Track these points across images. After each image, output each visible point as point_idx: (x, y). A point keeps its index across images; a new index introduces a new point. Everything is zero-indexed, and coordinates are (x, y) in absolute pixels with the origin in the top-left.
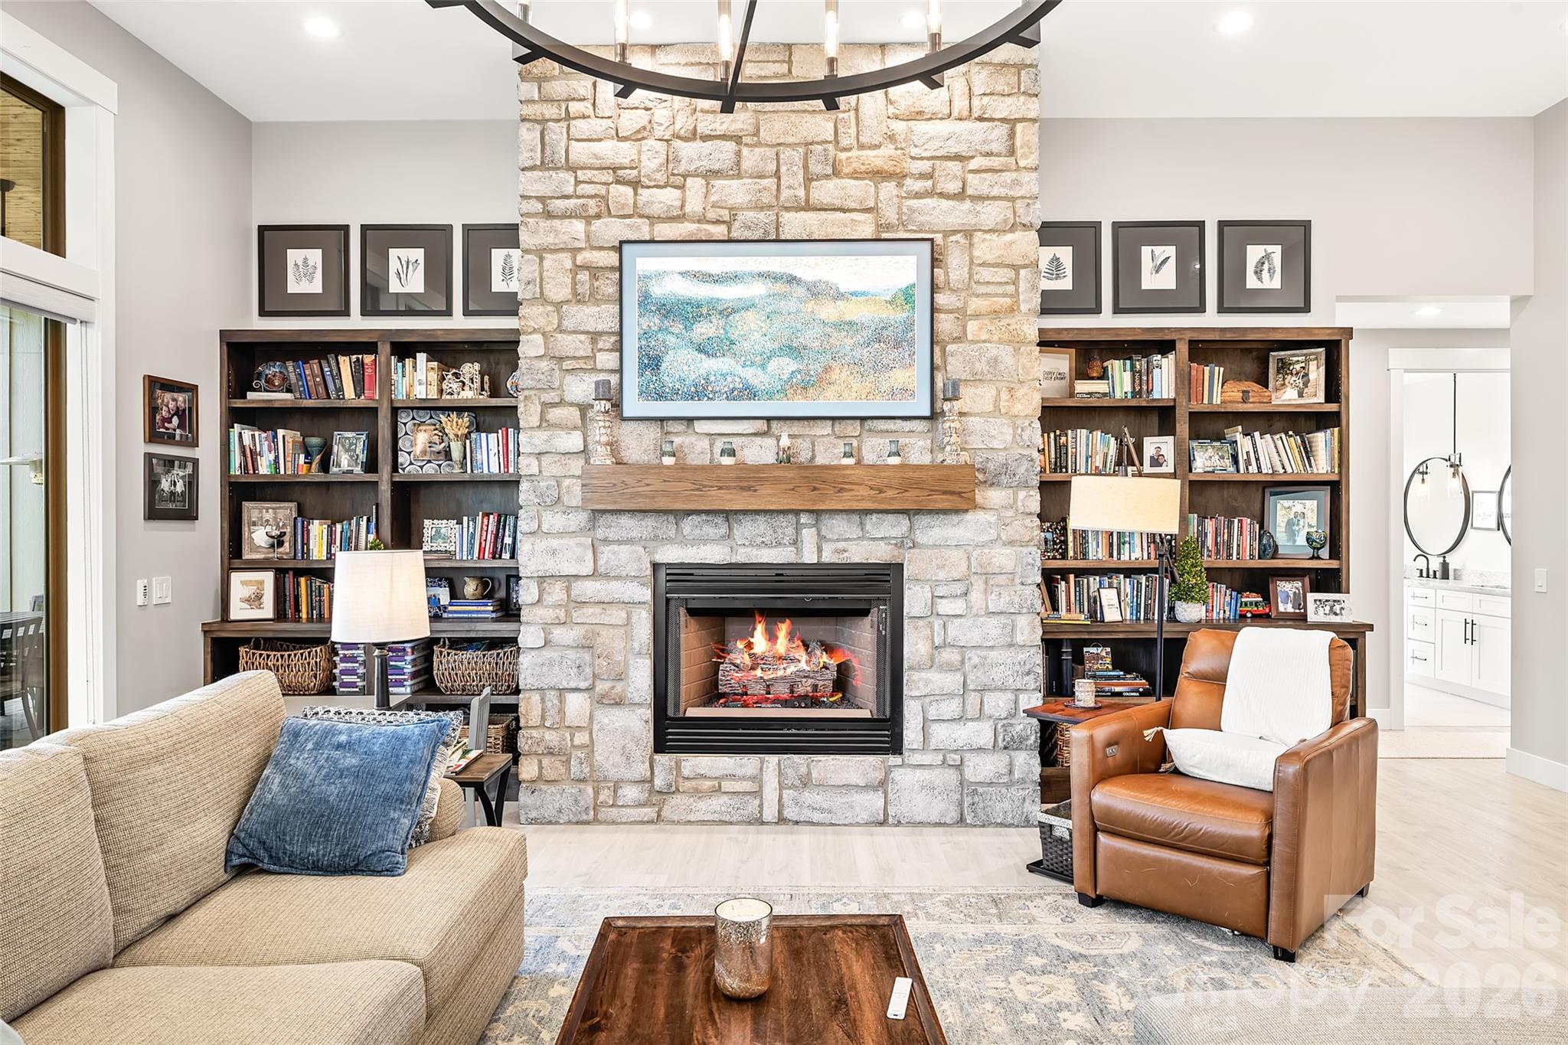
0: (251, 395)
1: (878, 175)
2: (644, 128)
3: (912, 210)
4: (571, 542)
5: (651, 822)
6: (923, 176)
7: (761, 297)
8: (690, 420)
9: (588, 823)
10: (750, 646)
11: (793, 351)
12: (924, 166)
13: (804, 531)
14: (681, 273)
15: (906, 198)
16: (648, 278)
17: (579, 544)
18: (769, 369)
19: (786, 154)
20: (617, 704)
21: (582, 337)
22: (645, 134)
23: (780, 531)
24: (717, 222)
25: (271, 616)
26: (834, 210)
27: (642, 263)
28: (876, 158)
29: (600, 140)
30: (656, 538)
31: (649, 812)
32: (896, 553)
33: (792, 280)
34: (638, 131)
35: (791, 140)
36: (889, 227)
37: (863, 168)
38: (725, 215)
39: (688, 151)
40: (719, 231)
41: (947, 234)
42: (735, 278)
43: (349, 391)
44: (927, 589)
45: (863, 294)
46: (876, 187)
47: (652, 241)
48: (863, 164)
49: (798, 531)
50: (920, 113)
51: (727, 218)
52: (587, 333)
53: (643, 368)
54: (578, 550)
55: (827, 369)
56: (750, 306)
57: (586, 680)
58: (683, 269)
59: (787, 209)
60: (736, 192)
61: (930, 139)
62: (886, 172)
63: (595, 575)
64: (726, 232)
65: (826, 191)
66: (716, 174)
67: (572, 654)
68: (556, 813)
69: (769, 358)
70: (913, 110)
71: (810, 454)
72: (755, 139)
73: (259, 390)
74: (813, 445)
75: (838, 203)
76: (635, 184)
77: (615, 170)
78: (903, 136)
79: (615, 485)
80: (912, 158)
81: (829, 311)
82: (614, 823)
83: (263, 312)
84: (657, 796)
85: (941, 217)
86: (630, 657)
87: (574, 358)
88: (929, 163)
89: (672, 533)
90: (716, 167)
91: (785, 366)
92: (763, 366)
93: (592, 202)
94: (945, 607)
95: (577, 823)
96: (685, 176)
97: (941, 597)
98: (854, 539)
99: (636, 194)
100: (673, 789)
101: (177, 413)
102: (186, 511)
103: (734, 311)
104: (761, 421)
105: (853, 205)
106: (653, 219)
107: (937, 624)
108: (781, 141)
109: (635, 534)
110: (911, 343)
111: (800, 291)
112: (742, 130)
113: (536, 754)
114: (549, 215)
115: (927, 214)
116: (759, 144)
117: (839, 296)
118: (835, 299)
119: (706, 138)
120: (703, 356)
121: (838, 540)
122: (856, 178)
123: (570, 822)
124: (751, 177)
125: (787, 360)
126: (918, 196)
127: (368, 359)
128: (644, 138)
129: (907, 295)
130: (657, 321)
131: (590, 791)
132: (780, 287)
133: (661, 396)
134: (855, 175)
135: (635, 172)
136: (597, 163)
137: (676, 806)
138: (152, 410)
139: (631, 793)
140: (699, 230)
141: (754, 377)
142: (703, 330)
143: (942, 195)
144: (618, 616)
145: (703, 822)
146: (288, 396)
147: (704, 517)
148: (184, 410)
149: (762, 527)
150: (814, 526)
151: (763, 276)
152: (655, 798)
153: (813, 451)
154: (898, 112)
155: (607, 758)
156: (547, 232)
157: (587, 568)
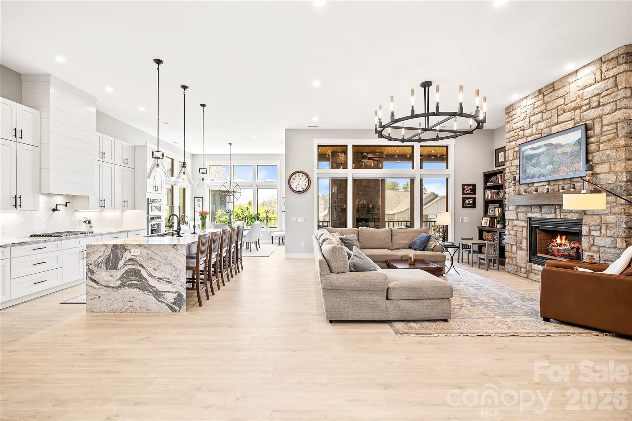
0: (488, 184)
1: (574, 109)
2: (525, 117)
3: (583, 116)
4: (513, 212)
5: (526, 278)
6: (586, 105)
7: (545, 151)
8: (533, 183)
9: (515, 274)
10: (556, 241)
11: (552, 163)
12: (587, 101)
13: (557, 210)
14: (529, 149)
15: (582, 112)
16: (524, 151)
17: (514, 213)
18: (547, 168)
19: (553, 111)
20: (520, 249)
21: (514, 167)
22: (525, 118)
23: (551, 210)
24: (539, 134)
25: (488, 226)
26: (564, 122)
27: (523, 149)
28: (573, 105)
29: (518, 122)
30: (527, 212)
31: (526, 275)
32: (580, 216)
33: (551, 144)
34: (524, 118)
35: (554, 107)
36: (577, 123)
37: (570, 108)
38: (540, 131)
39: (532, 119)
40: (538, 136)
41: (594, 120)
42: (539, 147)
43: (500, 182)
44: (587, 227)
45: (567, 144)
46: (575, 112)
47: (527, 142)
48: (570, 107)
49: (555, 210)
50: (586, 86)
51: (541, 132)
52: (516, 166)
53: (523, 172)
54: (514, 214)
55: (559, 166)
56: (542, 153)
57: (515, 243)
58: (530, 148)
59: (553, 126)
60: (542, 125)
61: (589, 93)
62: (576, 107)
63: (517, 220)
64: (540, 136)
65: (562, 118)
66: (538, 122)
67: (513, 237)
68: (510, 271)
69: (547, 166)
70: (584, 86)
71: (558, 189)
72: (546, 110)
73: (489, 183)
74: (559, 187)
75: (564, 120)
76: (524, 130)
77: (520, 128)
78: (581, 95)
79: (513, 200)
80: (584, 100)
81: (559, 151)
82: (520, 276)
83: (496, 167)
84: (528, 272)
85: (592, 115)
86: (523, 239)
87: (514, 172)
88: (589, 100)
89: (530, 210)
90: (538, 121)
91: (550, 167)
92: (545, 168)
93: (516, 137)
94: (593, 233)
95: (514, 274)
96: (532, 125)
97: (593, 230)
98: (569, 212)
99: (524, 132)
100: (530, 271)
101: (470, 189)
102: (473, 206)
103: (540, 155)
104: (547, 182)
105: (568, 119)
106: (527, 137)
107: (591, 238)
108: (552, 108)
109: (523, 211)
110: (580, 155)
111: (553, 147)
112: (543, 109)
113: (508, 257)
114: (510, 142)
115: (587, 116)
116: (547, 111)
117: (562, 146)
118: (561, 147)
119: (537, 114)
120: (533, 168)
121: (565, 212)
122: (569, 112)
123: (512, 274)
124: (546, 120)
125: (550, 165)
126: (585, 111)
127: (502, 174)
128: (525, 119)
129: (579, 141)
130: (525, 161)
131: (516, 268)
132: (548, 147)
133: (526, 178)
134: (569, 111)
135: (523, 127)
136: (517, 128)
137: (531, 275)
138: (463, 189)
139: (523, 270)
140: (534, 137)
141: (543, 171)
142: (534, 161)
143: (593, 108)
144: (520, 229)
145: (535, 281)
146: (492, 183)
147: (535, 206)
148: (472, 189)
149: (547, 209)
150: (559, 208)
151: (545, 145)
152: (527, 273)
153: (559, 188)
154: (580, 88)
155: (518, 261)
156: (510, 145)
157: (515, 218)
